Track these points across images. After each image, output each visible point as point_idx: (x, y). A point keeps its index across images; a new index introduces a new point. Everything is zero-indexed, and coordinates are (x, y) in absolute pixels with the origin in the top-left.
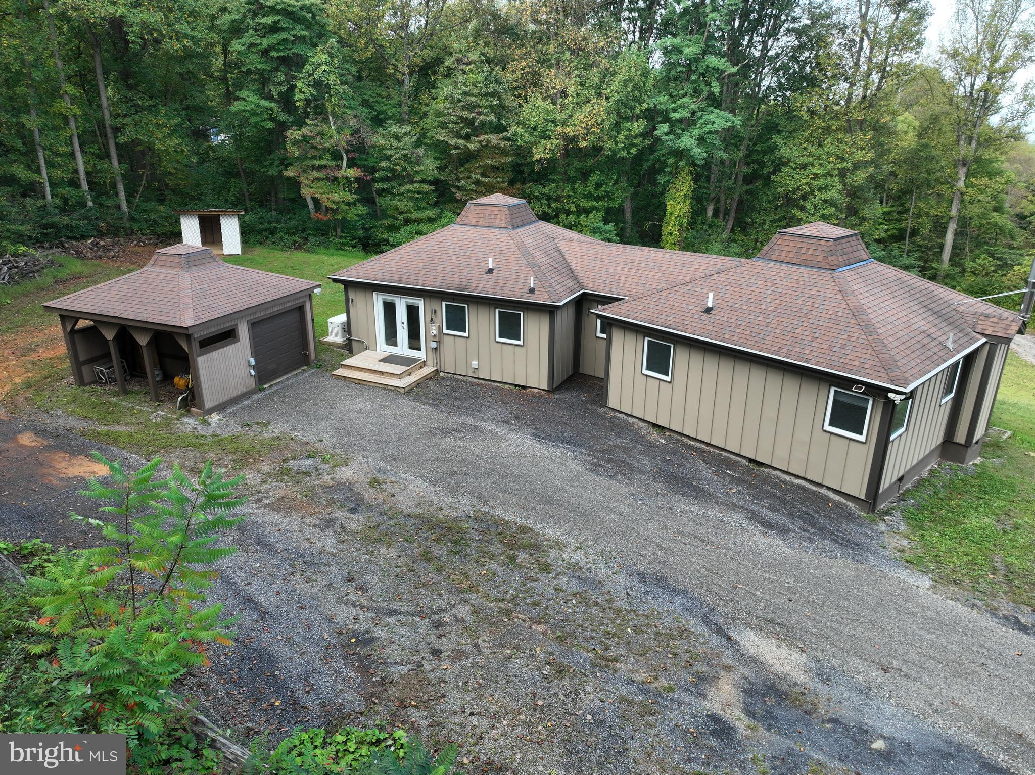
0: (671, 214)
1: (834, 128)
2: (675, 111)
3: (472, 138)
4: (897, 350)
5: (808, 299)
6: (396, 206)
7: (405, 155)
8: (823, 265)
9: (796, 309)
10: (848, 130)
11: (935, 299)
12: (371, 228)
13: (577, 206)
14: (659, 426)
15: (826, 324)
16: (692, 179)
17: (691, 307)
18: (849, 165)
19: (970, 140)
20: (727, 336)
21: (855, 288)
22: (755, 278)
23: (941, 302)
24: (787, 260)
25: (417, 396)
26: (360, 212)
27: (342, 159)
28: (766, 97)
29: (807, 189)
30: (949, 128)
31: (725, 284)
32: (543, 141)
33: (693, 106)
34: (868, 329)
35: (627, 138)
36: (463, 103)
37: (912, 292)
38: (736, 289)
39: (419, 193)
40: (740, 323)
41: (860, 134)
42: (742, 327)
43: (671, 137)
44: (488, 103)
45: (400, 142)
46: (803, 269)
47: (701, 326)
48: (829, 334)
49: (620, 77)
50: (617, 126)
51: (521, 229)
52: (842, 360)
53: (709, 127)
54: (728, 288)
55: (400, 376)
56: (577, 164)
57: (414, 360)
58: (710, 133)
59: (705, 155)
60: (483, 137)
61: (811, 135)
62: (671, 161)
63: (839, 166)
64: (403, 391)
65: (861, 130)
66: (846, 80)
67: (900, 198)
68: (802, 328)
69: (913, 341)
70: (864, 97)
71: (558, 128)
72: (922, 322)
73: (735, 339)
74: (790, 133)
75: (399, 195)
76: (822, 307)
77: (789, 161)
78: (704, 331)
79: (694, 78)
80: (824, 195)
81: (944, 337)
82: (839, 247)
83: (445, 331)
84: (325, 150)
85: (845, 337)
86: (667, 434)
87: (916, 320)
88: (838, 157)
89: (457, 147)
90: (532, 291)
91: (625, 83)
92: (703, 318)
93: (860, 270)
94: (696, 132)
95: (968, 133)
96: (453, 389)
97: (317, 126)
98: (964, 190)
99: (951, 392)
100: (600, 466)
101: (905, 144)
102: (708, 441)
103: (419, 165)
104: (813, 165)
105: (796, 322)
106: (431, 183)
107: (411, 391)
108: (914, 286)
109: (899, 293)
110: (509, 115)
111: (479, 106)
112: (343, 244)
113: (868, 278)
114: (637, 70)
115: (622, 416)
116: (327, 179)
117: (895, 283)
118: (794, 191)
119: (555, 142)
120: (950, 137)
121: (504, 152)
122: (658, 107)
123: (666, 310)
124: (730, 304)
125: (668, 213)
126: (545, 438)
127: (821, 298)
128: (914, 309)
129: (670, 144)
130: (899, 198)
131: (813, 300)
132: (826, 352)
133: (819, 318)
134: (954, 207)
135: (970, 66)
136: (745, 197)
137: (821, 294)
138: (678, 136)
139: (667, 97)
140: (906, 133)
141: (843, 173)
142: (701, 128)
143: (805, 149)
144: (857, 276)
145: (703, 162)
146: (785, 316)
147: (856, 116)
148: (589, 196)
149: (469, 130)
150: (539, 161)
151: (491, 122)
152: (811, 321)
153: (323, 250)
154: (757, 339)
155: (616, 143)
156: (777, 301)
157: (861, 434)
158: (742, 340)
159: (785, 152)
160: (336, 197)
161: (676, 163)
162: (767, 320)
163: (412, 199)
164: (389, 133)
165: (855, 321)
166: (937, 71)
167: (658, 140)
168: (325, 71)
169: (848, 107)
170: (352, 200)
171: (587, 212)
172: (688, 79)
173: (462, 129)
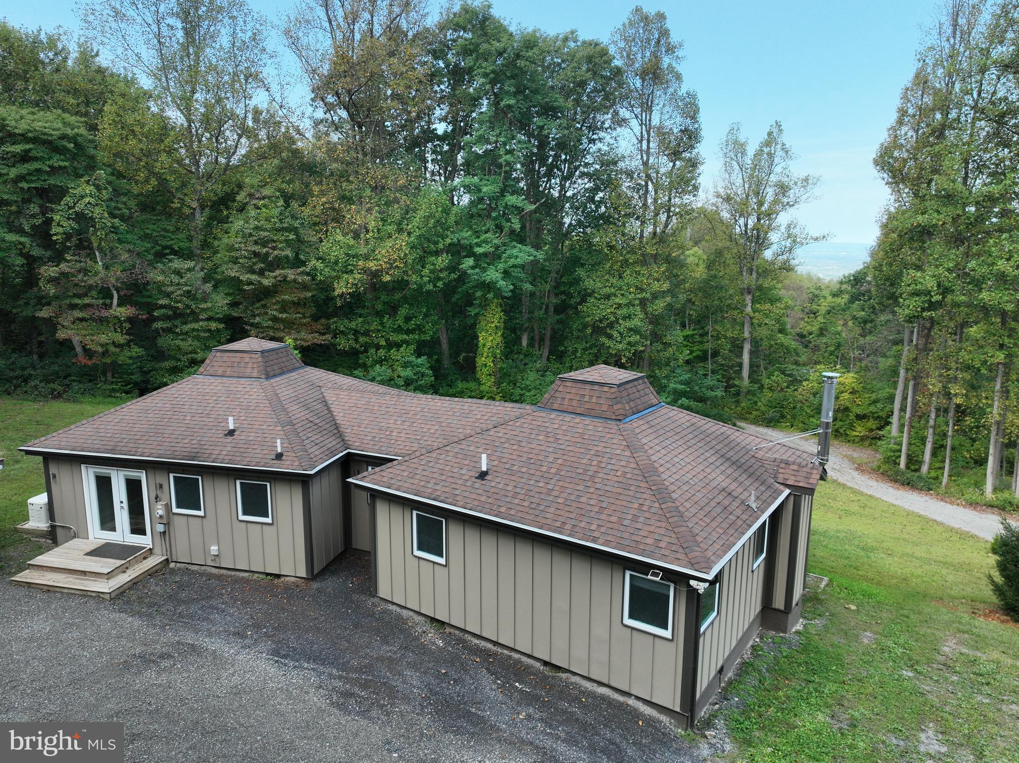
0: (484, 345)
1: (631, 261)
2: (479, 245)
3: (267, 273)
4: (695, 520)
5: (594, 458)
6: (178, 346)
7: (189, 292)
8: (609, 414)
9: (581, 471)
10: (644, 263)
11: (732, 445)
12: (149, 372)
13: (387, 340)
14: (438, 621)
15: (614, 490)
16: (502, 311)
17: (463, 472)
18: (648, 295)
19: (751, 271)
20: (503, 510)
21: (644, 441)
22: (536, 432)
23: (738, 448)
24: (570, 409)
25: (128, 602)
26: (134, 354)
27: (112, 298)
28: (568, 233)
29: (613, 319)
30: (731, 261)
31: (503, 440)
32: (346, 276)
33: (496, 241)
34: (661, 494)
35: (432, 272)
36: (255, 238)
37: (708, 439)
38: (515, 447)
39: (205, 331)
40: (518, 490)
41: (655, 266)
42: (520, 497)
43: (477, 270)
44: (283, 238)
45: (182, 278)
46: (587, 421)
47: (474, 496)
48: (618, 502)
49: (421, 213)
50: (422, 261)
51: (278, 379)
52: (634, 538)
53: (512, 261)
54: (506, 445)
55: (109, 575)
56: (384, 297)
57: (135, 549)
58: (514, 266)
59: (512, 287)
60: (278, 272)
61: (611, 267)
62: (479, 294)
63: (639, 296)
64: (107, 597)
65: (656, 263)
66: (638, 218)
67: (701, 321)
68: (589, 495)
69: (713, 504)
70: (655, 233)
71: (360, 263)
72: (720, 478)
73: (512, 512)
74: (593, 266)
75: (182, 334)
76: (609, 467)
77: (594, 292)
78: (476, 503)
79: (494, 214)
80: (628, 324)
81: (746, 494)
82: (625, 394)
83: (175, 510)
84: (90, 288)
85: (636, 506)
86: (448, 630)
87: (714, 475)
88: (637, 288)
89: (250, 283)
90: (279, 456)
91: (427, 218)
92: (477, 485)
93: (650, 418)
94: (501, 266)
95: (749, 265)
96: (181, 587)
97: (80, 262)
98: (752, 314)
99: (762, 552)
100: (352, 695)
101: (698, 275)
102: (495, 639)
103: (206, 302)
104: (615, 295)
105: (581, 488)
106: (219, 320)
107: (120, 596)
108: (709, 432)
109: (693, 442)
110: (307, 250)
111: (274, 241)
112: (113, 390)
113: (659, 427)
114: (437, 207)
115: (394, 608)
116: (94, 320)
117: (689, 430)
118: (601, 321)
119: (358, 276)
120: (735, 269)
121: (305, 287)
122: (462, 242)
123: (435, 476)
124: (507, 466)
125: (480, 344)
126: (285, 657)
127: (608, 455)
128: (711, 460)
129: (476, 277)
130: (699, 322)
131: (600, 459)
132: (616, 526)
133: (606, 482)
134: (746, 329)
135: (741, 210)
136: (556, 327)
137: (608, 450)
138: (484, 270)
139: (469, 233)
140: (697, 265)
141: (643, 303)
142: (506, 262)
143: (608, 280)
144: (647, 426)
145: (510, 294)
146: (568, 480)
147: (650, 250)
148: (399, 330)
149: (262, 265)
150: (342, 295)
151: (287, 257)
152: (598, 486)
153: (87, 398)
154: (537, 512)
155: (422, 277)
156: (560, 461)
157: (666, 628)
158: (520, 514)
159: (589, 284)
160: (103, 338)
161: (484, 296)
162: (550, 487)
163: (197, 338)
164: (170, 268)
165: (645, 485)
166: (717, 213)
167: (464, 273)
168: (89, 203)
169: (641, 242)
170: (122, 341)
171: (398, 346)
172: (489, 216)
173: (254, 264)
